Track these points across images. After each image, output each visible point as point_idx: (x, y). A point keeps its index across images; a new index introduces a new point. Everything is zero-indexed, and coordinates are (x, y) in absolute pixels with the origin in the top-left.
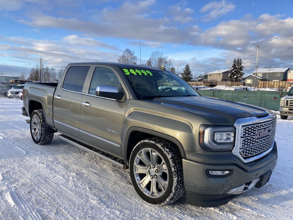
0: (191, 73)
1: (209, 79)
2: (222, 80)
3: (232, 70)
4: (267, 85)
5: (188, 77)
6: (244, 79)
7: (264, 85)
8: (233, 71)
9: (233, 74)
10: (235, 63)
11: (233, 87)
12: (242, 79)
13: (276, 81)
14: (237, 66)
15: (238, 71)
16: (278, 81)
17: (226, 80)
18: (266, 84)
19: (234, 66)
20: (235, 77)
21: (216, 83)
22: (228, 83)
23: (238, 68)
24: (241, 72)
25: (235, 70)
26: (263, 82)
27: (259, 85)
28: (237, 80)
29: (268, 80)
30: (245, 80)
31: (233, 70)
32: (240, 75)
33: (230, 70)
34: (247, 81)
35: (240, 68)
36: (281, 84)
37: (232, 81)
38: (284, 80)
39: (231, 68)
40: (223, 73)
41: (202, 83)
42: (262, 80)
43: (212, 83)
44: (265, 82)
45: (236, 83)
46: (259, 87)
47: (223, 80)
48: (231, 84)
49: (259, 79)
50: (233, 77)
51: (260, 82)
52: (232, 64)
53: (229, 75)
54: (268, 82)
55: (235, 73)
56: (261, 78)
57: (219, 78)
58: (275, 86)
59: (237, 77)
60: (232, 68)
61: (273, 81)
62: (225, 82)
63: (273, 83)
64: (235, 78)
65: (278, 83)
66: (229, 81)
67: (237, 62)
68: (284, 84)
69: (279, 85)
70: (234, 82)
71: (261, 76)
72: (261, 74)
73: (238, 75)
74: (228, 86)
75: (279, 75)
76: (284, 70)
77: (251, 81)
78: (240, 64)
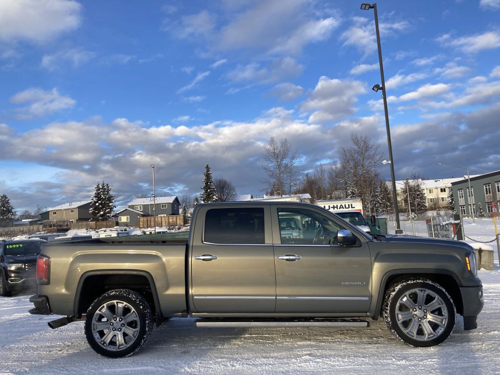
0: (13, 211)
1: (53, 219)
2: (77, 220)
3: (95, 202)
4: (152, 224)
5: (7, 218)
6: (116, 216)
7: (147, 224)
8: (97, 204)
9: (96, 208)
10: (99, 190)
11: (101, 230)
12: (113, 216)
13: (162, 215)
14: (102, 196)
15: (104, 203)
16: (165, 215)
17: (87, 219)
18: (150, 221)
19: (98, 196)
20: (102, 213)
21: (67, 225)
22: (89, 224)
23: (105, 198)
24: (111, 204)
25: (100, 202)
26: (145, 219)
27: (141, 223)
28: (105, 218)
29: (151, 216)
30: (118, 216)
31: (97, 202)
32: (109, 210)
33: (91, 203)
34: (120, 219)
35: (108, 198)
36: (171, 221)
37: (97, 220)
38: (173, 214)
39: (93, 199)
40: (79, 208)
41: (41, 227)
42: (143, 216)
43: (60, 226)
44: (149, 218)
45: (104, 223)
46: (141, 226)
47: (80, 219)
48: (96, 225)
49: (139, 214)
50: (98, 213)
51: (142, 219)
52: (94, 192)
53: (91, 210)
54: (152, 219)
55: (100, 206)
56: (142, 213)
57: (74, 217)
58: (164, 224)
59: (105, 214)
60: (95, 199)
61: (159, 215)
62: (85, 223)
63: (160, 220)
64: (102, 216)
65: (167, 218)
66: (91, 221)
67: (102, 189)
68: (175, 220)
69: (169, 222)
70: (101, 222)
71: (141, 209)
72: (140, 207)
73: (106, 209)
74: (91, 230)
75: (165, 207)
76: (171, 200)
77: (127, 218)
78: (108, 192)
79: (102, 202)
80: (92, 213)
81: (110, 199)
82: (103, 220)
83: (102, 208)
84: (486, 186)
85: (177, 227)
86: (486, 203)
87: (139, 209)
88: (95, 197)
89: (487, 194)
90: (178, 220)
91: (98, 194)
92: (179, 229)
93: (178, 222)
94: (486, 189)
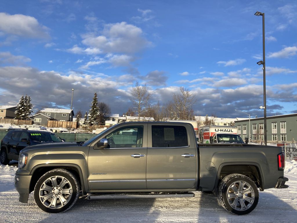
2: (5, 118)
4: (56, 125)
6: (33, 118)
7: (53, 125)
8: (21, 109)
9: (20, 111)
10: (23, 100)
11: (22, 125)
12: (30, 117)
13: (63, 121)
14: (25, 104)
15: (26, 108)
16: (65, 121)
17: (12, 118)
18: (55, 124)
19: (22, 103)
20: (23, 115)
22: (13, 121)
23: (27, 106)
24: (30, 110)
25: (23, 107)
26: (52, 121)
27: (49, 124)
28: (25, 118)
29: (56, 120)
30: (34, 118)
31: (21, 107)
32: (29, 113)
33: (17, 107)
34: (35, 119)
36: (68, 124)
37: (19, 119)
38: (69, 121)
39: (18, 105)
40: (7, 109)
42: (51, 119)
44: (54, 121)
45: (24, 121)
46: (49, 126)
47: (7, 117)
48: (18, 122)
49: (48, 118)
50: (21, 114)
51: (49, 121)
52: (20, 101)
53: (16, 112)
54: (57, 122)
55: (23, 110)
56: (50, 118)
57: (3, 115)
58: (64, 126)
59: (25, 115)
60: (20, 105)
61: (60, 121)
62: (10, 120)
63: (61, 123)
65: (66, 123)
66: (15, 119)
67: (25, 99)
68: (71, 124)
69: (67, 125)
70: (22, 121)
71: (49, 115)
72: (49, 114)
73: (26, 113)
74: (14, 125)
75: (65, 115)
76: (69, 111)
77: (40, 120)
78: (29, 102)
79: (24, 108)
80: (17, 114)
81: (30, 107)
82: (23, 119)
83: (24, 111)
84: (254, 125)
85: (72, 129)
86: (253, 134)
87: (48, 115)
88: (20, 104)
89: (254, 129)
90: (73, 125)
91: (22, 102)
92: (73, 130)
93: (73, 126)
94: (254, 127)
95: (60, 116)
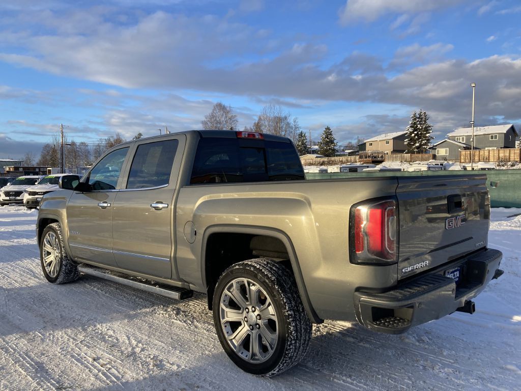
0: (335, 142)
1: (369, 150)
2: (392, 152)
3: (411, 133)
4: (477, 158)
5: (330, 149)
6: (433, 148)
7: (470, 158)
8: (413, 135)
9: (412, 140)
10: (415, 119)
11: (415, 163)
12: (430, 148)
13: (491, 148)
14: (419, 126)
15: (421, 134)
16: (495, 148)
17: (402, 151)
18: (474, 155)
19: (414, 126)
20: (417, 145)
21: (382, 157)
22: (404, 156)
23: (422, 129)
24: (428, 135)
25: (416, 132)
26: (468, 152)
27: (462, 157)
28: (420, 150)
29: (476, 148)
30: (435, 149)
31: (413, 133)
32: (426, 141)
33: (406, 134)
34: (438, 151)
35: (424, 128)
36: (501, 155)
37: (413, 152)
38: (505, 147)
39: (408, 130)
40: (394, 139)
41: (357, 157)
42: (466, 148)
43: (375, 157)
44: (472, 151)
45: (420, 155)
46: (462, 161)
47: (395, 151)
48: (411, 158)
49: (460, 147)
50: (413, 145)
51: (463, 152)
52: (410, 122)
53: (406, 141)
54: (477, 152)
55: (416, 137)
56: (465, 146)
57: (390, 147)
58: (491, 159)
59: (421, 145)
60: (411, 130)
61: (486, 149)
62: (399, 155)
63: (486, 154)
64: (418, 148)
65: (496, 152)
66: (406, 153)
67: (419, 118)
68: (508, 154)
69: (499, 157)
70: (416, 155)
71: (463, 140)
72: (463, 139)
73: (422, 141)
74: (405, 162)
75: (496, 137)
76: (504, 129)
77: (446, 151)
78: (425, 121)
79: (418, 133)
80: (407, 144)
81: (427, 130)
82: (418, 152)
83: (418, 139)
85: (510, 163)
87: (461, 141)
88: (411, 127)
90: (512, 155)
91: (415, 123)
92: (512, 166)
93: (512, 158)
95: (485, 141)
